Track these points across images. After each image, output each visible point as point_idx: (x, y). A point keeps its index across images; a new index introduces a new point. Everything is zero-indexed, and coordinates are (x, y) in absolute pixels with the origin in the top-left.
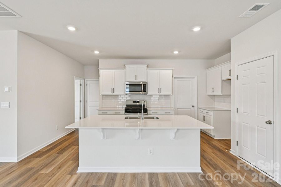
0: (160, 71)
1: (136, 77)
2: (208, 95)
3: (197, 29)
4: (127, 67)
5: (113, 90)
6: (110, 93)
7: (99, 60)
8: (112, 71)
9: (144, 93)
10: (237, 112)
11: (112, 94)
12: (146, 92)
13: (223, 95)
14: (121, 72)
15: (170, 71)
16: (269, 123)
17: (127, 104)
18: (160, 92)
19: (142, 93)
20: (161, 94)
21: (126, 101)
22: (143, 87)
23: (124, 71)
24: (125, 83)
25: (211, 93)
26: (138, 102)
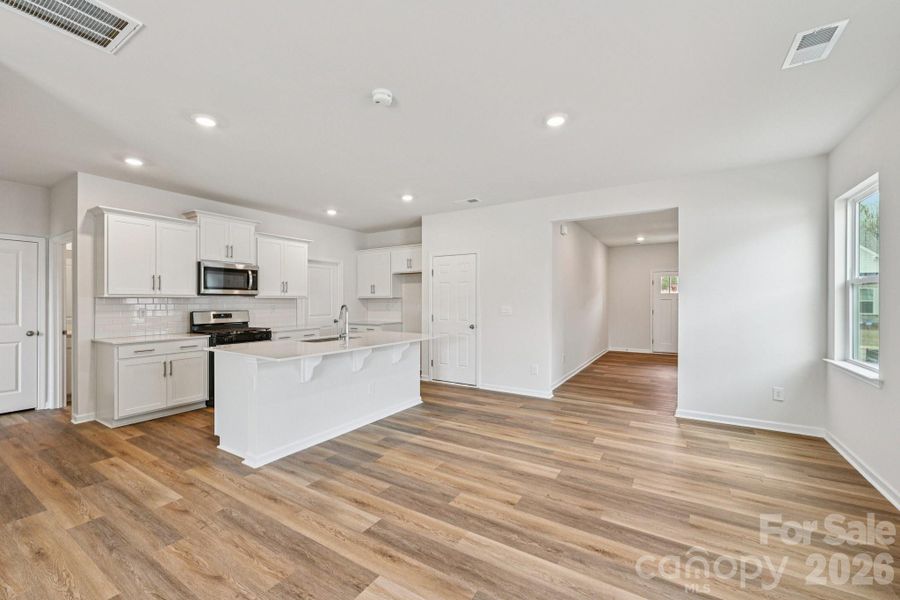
1: (229, 249)
2: (360, 299)
3: (407, 198)
5: (157, 282)
6: (147, 291)
7: (79, 173)
8: (152, 222)
9: (254, 292)
11: (152, 292)
12: (256, 289)
14: (182, 230)
15: (306, 246)
16: (472, 327)
17: (196, 322)
18: (284, 290)
19: (250, 292)
20: (288, 295)
21: (192, 314)
22: (251, 277)
23: (193, 229)
24: (199, 264)
25: (369, 295)
26: (228, 316)
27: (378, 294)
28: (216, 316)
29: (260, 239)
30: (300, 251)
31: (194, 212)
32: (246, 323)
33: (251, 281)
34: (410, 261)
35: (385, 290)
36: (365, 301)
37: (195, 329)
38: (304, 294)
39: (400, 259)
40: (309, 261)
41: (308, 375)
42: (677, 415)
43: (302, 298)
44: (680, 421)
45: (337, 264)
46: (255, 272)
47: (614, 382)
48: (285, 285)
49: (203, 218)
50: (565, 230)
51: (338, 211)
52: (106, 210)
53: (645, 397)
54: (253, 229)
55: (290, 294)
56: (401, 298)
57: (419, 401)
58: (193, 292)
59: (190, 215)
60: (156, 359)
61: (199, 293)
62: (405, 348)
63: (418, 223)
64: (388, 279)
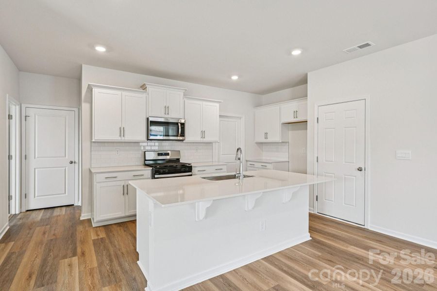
0: (205, 103)
1: (167, 108)
2: (256, 143)
3: (296, 52)
4: (150, 88)
5: (122, 132)
6: (116, 138)
7: (83, 65)
8: (119, 92)
9: (181, 138)
10: (317, 161)
11: (120, 138)
12: (184, 136)
13: (282, 142)
14: (138, 97)
15: (218, 105)
16: (360, 169)
17: (147, 158)
18: (204, 137)
19: (179, 138)
20: (205, 140)
21: (144, 153)
22: (180, 127)
23: (144, 95)
24: (148, 119)
25: (263, 140)
26: (168, 154)
27: (270, 140)
28: (159, 154)
29: (187, 101)
30: (213, 109)
31: (145, 84)
32: (178, 159)
33: (180, 130)
34: (296, 112)
35: (275, 136)
36: (260, 144)
37: (147, 162)
38: (217, 139)
39: (288, 111)
40: (220, 116)
41: (202, 214)
43: (216, 142)
45: (240, 118)
46: (183, 124)
48: (203, 133)
51: (239, 76)
52: (93, 85)
54: (182, 94)
55: (207, 139)
56: (288, 142)
57: (308, 237)
58: (144, 138)
59: (143, 87)
60: (118, 183)
61: (148, 139)
62: (295, 190)
63: (304, 81)
64: (278, 128)
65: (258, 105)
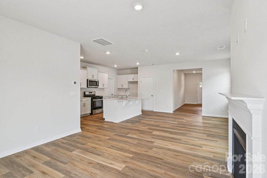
1: (93, 76)
13: (128, 88)
14: (84, 71)
15: (107, 74)
16: (152, 96)
17: (86, 94)
19: (97, 87)
21: (85, 92)
23: (86, 71)
24: (87, 80)
25: (121, 87)
26: (92, 93)
27: (124, 87)
28: (89, 93)
29: (99, 73)
30: (106, 76)
31: (86, 67)
32: (95, 95)
33: (97, 84)
34: (133, 78)
35: (126, 86)
36: (119, 89)
37: (85, 96)
38: (107, 87)
39: (131, 77)
40: (108, 78)
42: (202, 115)
44: (202, 116)
45: (113, 79)
46: (98, 82)
47: (188, 110)
48: (103, 85)
49: (88, 68)
50: (175, 71)
51: (117, 66)
53: (195, 112)
54: (97, 70)
55: (104, 87)
56: (130, 88)
60: (82, 103)
61: (87, 87)
62: (133, 101)
64: (127, 83)
65: (119, 74)
